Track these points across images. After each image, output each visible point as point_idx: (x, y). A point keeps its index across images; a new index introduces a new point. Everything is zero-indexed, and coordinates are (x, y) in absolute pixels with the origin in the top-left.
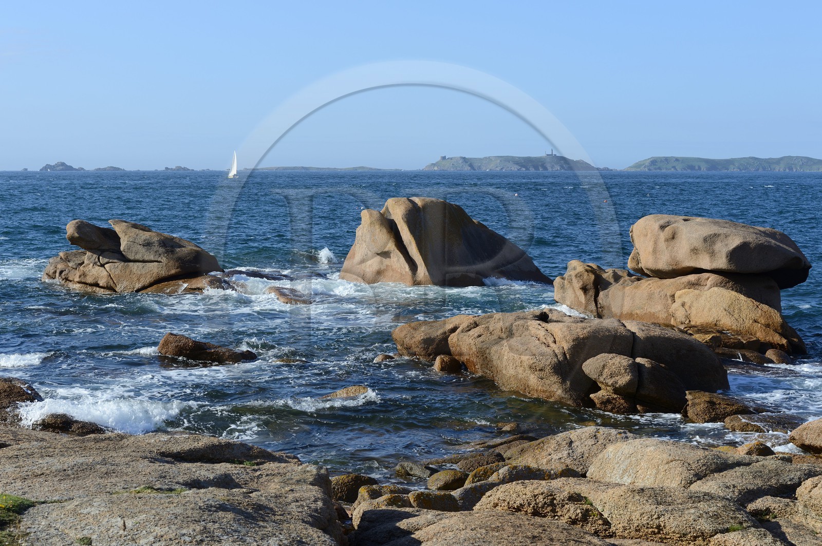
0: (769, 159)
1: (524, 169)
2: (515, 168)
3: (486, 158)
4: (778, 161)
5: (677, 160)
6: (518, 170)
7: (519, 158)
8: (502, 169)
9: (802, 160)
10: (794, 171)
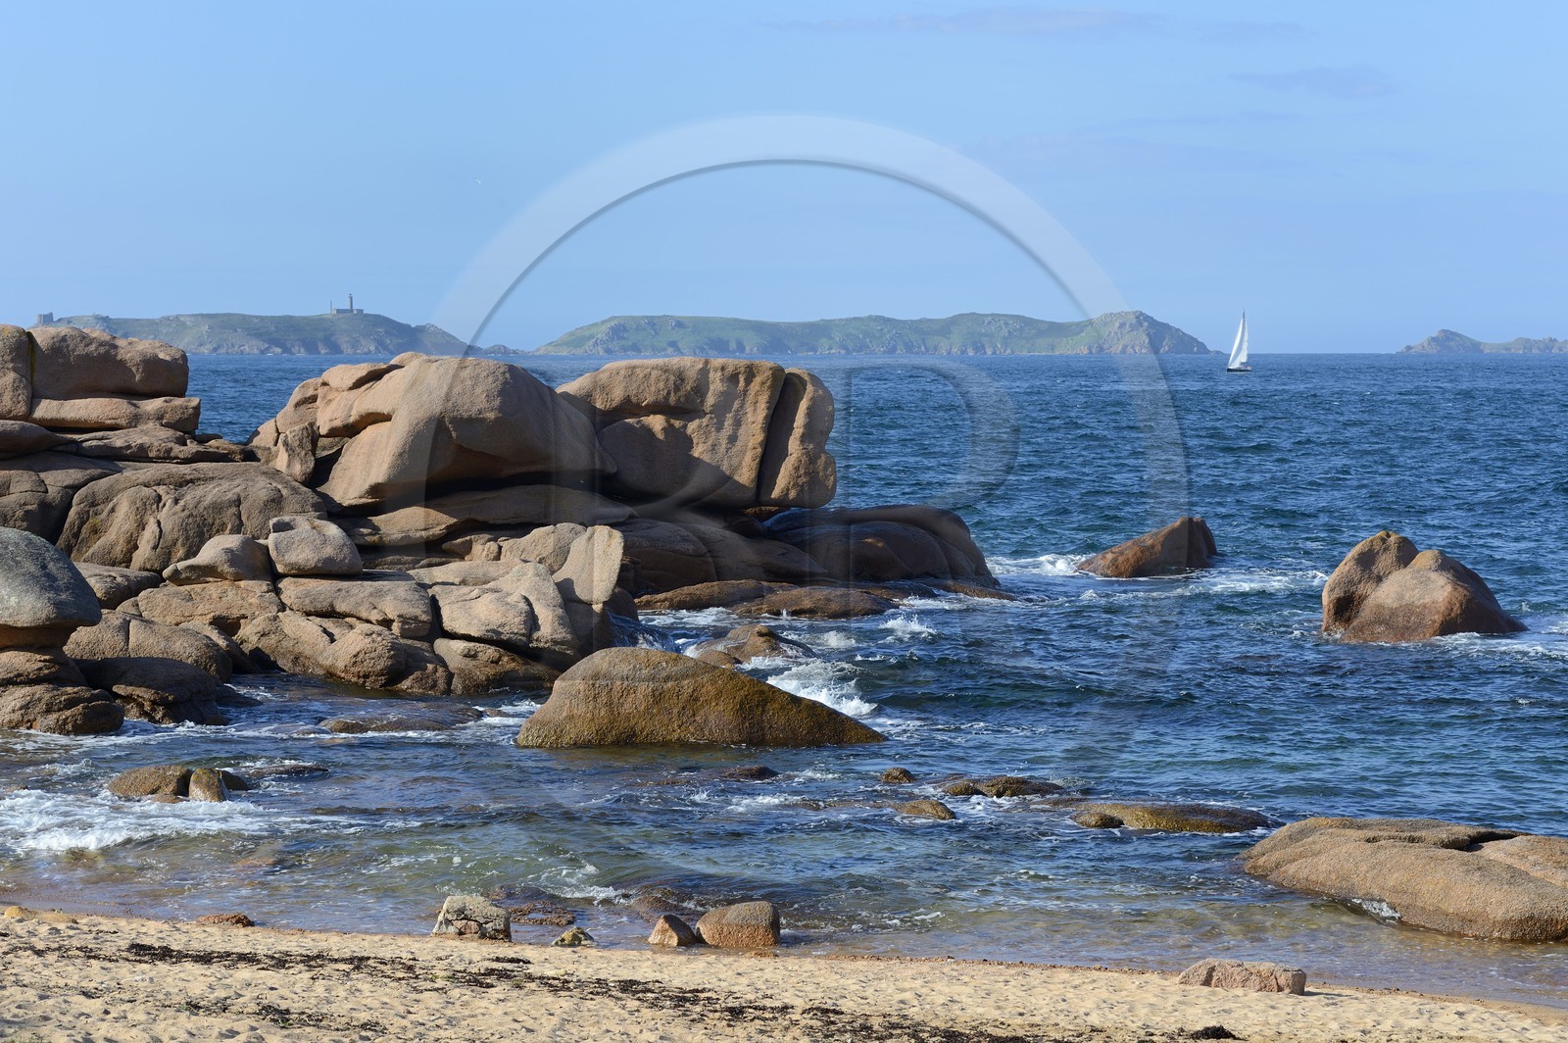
0: (921, 321)
1: (278, 350)
2: (252, 348)
3: (168, 318)
4: (946, 326)
5: (680, 324)
6: (262, 352)
7: (262, 318)
8: (215, 350)
9: (1006, 324)
10: (989, 351)
